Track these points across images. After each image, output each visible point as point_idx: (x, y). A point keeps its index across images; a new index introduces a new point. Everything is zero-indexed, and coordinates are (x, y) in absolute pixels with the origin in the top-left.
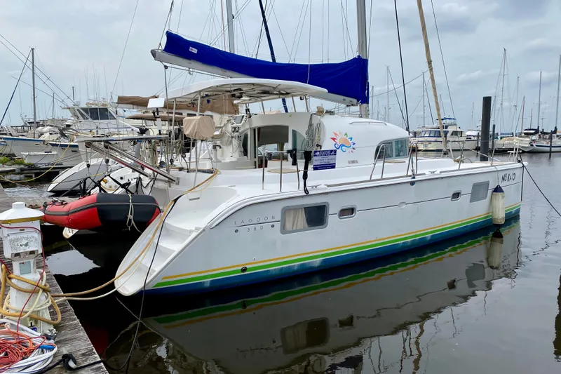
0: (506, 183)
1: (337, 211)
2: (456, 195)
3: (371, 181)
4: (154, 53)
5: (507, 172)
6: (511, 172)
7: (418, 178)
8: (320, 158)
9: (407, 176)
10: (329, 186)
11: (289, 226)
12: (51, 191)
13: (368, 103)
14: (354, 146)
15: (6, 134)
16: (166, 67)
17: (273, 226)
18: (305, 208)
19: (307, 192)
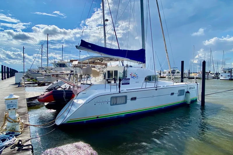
0: (191, 90)
1: (130, 98)
2: (172, 94)
3: (142, 88)
4: (76, 46)
5: (192, 86)
6: (193, 86)
7: (158, 88)
8: (124, 81)
9: (155, 87)
10: (127, 90)
12: (46, 89)
13: (145, 63)
14: (138, 77)
15: (31, 71)
16: (80, 51)
17: (108, 103)
19: (120, 92)
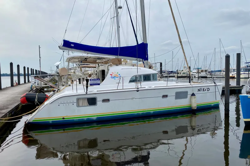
0: (202, 92)
1: (101, 100)
2: (165, 96)
3: (117, 89)
4: (59, 47)
5: (202, 88)
6: (205, 88)
7: (140, 89)
8: (92, 81)
9: (136, 88)
10: (97, 91)
11: (80, 104)
16: (64, 51)
17: (73, 104)
18: (87, 99)
19: (86, 93)
